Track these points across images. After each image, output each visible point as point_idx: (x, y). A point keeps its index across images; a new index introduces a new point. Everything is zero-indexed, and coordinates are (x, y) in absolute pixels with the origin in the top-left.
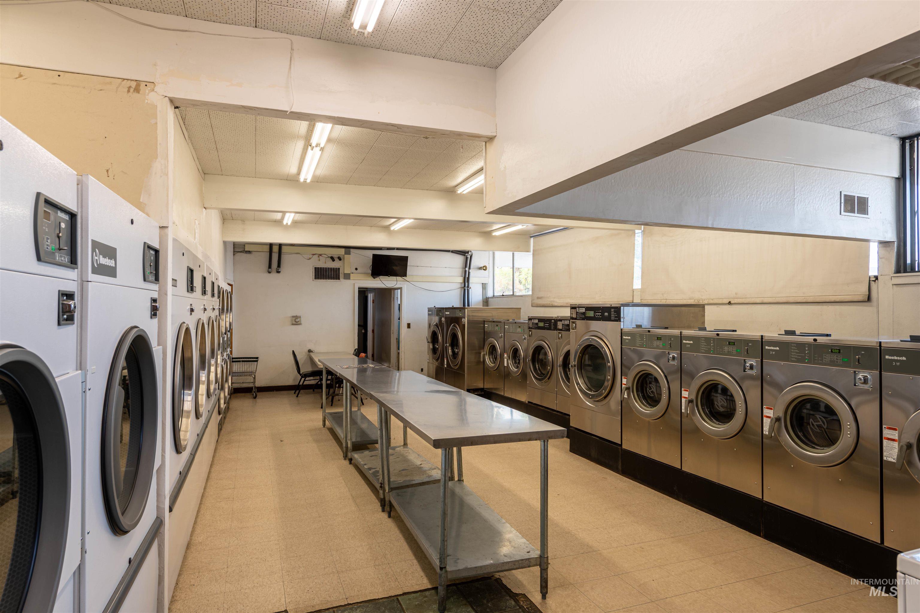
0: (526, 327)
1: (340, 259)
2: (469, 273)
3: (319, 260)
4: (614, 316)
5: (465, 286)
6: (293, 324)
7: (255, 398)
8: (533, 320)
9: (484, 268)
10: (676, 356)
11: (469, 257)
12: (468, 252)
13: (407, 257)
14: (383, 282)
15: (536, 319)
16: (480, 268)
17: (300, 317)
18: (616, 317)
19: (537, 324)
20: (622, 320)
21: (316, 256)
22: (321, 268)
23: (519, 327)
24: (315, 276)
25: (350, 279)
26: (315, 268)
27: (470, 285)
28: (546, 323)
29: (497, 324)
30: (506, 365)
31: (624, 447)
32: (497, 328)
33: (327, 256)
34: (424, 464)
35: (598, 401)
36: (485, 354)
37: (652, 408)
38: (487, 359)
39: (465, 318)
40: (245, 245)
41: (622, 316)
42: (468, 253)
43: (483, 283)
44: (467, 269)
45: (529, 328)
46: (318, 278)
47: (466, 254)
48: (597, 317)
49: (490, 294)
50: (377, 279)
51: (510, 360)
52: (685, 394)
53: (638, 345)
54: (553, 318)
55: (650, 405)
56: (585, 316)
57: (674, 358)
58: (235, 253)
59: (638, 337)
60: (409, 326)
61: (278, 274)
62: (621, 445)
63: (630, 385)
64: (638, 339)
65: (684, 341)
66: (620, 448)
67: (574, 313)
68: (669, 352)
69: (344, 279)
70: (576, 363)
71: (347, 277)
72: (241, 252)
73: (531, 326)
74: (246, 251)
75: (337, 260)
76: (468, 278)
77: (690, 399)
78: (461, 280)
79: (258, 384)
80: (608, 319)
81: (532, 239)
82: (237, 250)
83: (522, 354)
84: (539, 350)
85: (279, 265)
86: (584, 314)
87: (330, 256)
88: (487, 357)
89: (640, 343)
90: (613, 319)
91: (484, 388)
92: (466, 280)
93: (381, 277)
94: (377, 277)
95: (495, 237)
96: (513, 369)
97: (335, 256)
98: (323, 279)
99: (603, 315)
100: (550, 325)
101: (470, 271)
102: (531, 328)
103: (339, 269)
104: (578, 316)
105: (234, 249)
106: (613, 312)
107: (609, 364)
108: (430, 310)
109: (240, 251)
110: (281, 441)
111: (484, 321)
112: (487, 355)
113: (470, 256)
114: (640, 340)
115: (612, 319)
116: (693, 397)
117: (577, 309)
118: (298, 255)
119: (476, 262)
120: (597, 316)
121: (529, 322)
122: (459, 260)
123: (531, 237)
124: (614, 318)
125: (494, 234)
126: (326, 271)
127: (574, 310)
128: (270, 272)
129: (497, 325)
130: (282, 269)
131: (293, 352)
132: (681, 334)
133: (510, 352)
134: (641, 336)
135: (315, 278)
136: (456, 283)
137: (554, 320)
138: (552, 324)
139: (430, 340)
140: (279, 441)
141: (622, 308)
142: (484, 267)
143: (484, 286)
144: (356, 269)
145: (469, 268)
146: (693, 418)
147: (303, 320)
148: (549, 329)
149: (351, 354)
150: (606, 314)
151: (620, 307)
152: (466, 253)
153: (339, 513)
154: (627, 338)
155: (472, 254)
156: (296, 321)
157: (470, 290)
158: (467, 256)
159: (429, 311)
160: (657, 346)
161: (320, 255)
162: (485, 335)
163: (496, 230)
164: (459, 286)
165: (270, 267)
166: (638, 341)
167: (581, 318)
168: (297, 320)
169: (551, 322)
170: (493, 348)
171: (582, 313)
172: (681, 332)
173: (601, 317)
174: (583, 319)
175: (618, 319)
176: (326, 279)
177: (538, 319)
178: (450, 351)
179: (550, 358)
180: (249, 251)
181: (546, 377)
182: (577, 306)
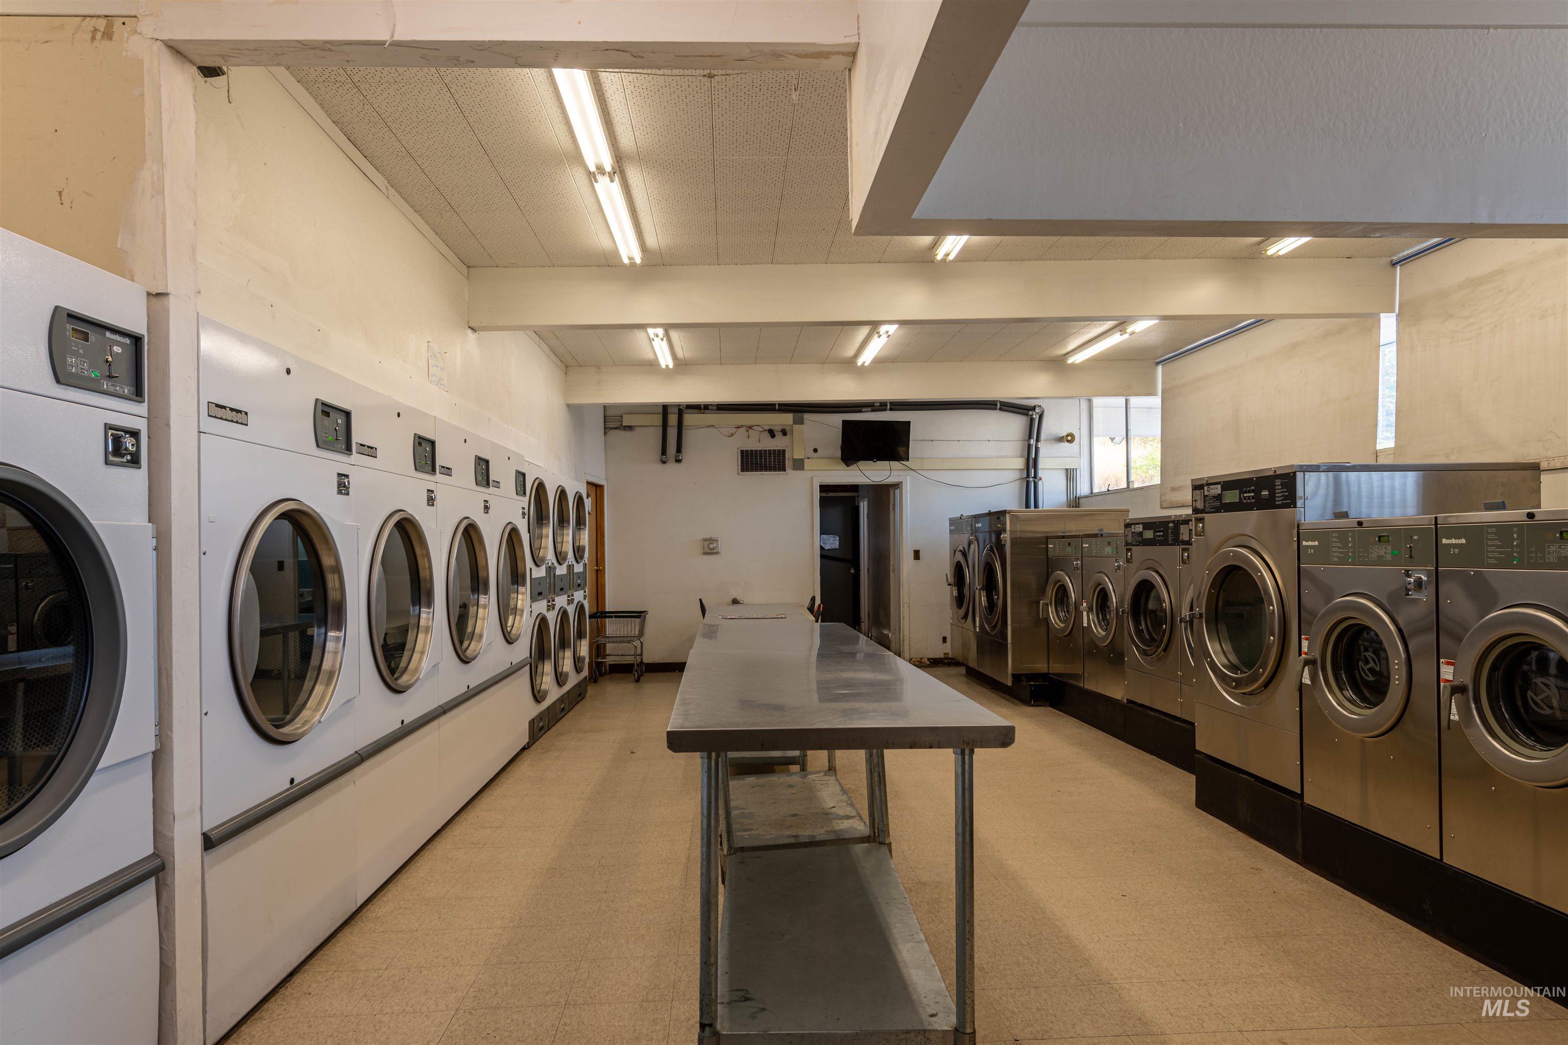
0: (1121, 542)
1: (784, 433)
2: (1037, 449)
3: (749, 437)
4: (1282, 496)
5: (1028, 476)
6: (705, 553)
7: (637, 681)
8: (1133, 526)
9: (1069, 438)
10: (1424, 578)
11: (1036, 417)
12: (1034, 408)
13: (909, 422)
14: (866, 473)
15: (1139, 524)
16: (1061, 439)
17: (717, 540)
18: (1286, 498)
19: (1141, 534)
20: (1299, 503)
21: (743, 430)
22: (752, 451)
23: (1109, 543)
24: (742, 466)
25: (803, 469)
26: (742, 452)
27: (1040, 474)
28: (1158, 532)
29: (1069, 540)
30: (1085, 625)
31: (1308, 800)
32: (1069, 550)
33: (761, 429)
34: (839, 807)
35: (1251, 694)
36: (1047, 604)
37: (1370, 708)
38: (1052, 612)
39: (1005, 530)
40: (622, 417)
41: (1299, 492)
42: (1035, 410)
43: (1067, 470)
44: (1033, 442)
45: (1127, 544)
46: (747, 470)
47: (1031, 413)
48: (1245, 501)
49: (1083, 489)
50: (854, 467)
51: (1093, 614)
52: (1447, 672)
53: (1335, 559)
54: (1172, 519)
55: (1364, 699)
56: (1221, 502)
57: (1419, 584)
58: (607, 430)
59: (1334, 540)
60: (917, 555)
61: (677, 465)
62: (1301, 796)
63: (1317, 654)
64: (1334, 545)
65: (1444, 541)
66: (1299, 802)
67: (1198, 498)
68: (1408, 571)
69: (794, 469)
70: (1203, 610)
71: (799, 465)
72: (616, 428)
73: (1130, 540)
74: (625, 427)
75: (779, 435)
76: (1036, 460)
77: (1456, 683)
78: (1020, 463)
79: (647, 659)
80: (1268, 504)
81: (1160, 368)
82: (610, 425)
83: (1114, 600)
84: (1144, 589)
85: (679, 450)
86: (1219, 497)
87: (767, 428)
88: (1051, 610)
89: (1340, 553)
90: (1280, 503)
91: (1048, 674)
92: (1031, 463)
93: (861, 464)
94: (852, 464)
95: (1074, 367)
96: (1099, 631)
97: (777, 428)
98: (756, 470)
99: (1257, 496)
100: (1165, 536)
101: (1040, 445)
102: (1131, 544)
103: (784, 451)
104: (1207, 505)
105: (605, 424)
106: (1280, 487)
107: (1271, 608)
108: (952, 522)
109: (615, 426)
110: (632, 753)
111: (1047, 538)
112: (1051, 605)
113: (1038, 416)
114: (1339, 548)
115: (1277, 503)
116: (1467, 679)
117: (1206, 488)
118: (712, 429)
119: (1051, 426)
120: (1245, 499)
121: (1126, 532)
122: (1015, 425)
123: (1158, 363)
124: (1282, 500)
125: (1070, 361)
126: (761, 456)
127: (1198, 492)
128: (664, 462)
129: (1069, 544)
130: (685, 455)
131: (701, 600)
132: (1436, 524)
133: (1093, 598)
134: (1343, 534)
135: (742, 470)
136: (1011, 471)
137: (1173, 522)
138: (1170, 531)
139: (951, 580)
140: (629, 752)
141: (1299, 476)
142: (1067, 436)
143: (1070, 475)
144: (815, 450)
145: (1038, 440)
146: (1466, 731)
147: (722, 546)
148: (1164, 542)
149: (804, 606)
150: (1265, 493)
151: (1295, 473)
152: (1029, 410)
153: (645, 889)
154: (1310, 543)
155: (1043, 412)
156: (710, 548)
157: (1040, 483)
158: (1032, 415)
159: (951, 525)
160: (1380, 557)
161: (750, 427)
162: (1050, 565)
163: (1073, 353)
164: (1017, 475)
165: (664, 452)
166: (1334, 550)
167: (1212, 508)
168: (711, 546)
169: (1168, 527)
170: (1062, 595)
171: (1214, 497)
172: (1436, 518)
173: (1253, 501)
174: (1218, 510)
175: (1291, 500)
176: (761, 471)
177: (1142, 523)
178: (983, 599)
179: (1166, 605)
180: (630, 426)
181: (1158, 647)
182: (1204, 482)
